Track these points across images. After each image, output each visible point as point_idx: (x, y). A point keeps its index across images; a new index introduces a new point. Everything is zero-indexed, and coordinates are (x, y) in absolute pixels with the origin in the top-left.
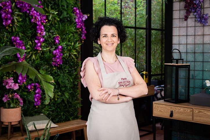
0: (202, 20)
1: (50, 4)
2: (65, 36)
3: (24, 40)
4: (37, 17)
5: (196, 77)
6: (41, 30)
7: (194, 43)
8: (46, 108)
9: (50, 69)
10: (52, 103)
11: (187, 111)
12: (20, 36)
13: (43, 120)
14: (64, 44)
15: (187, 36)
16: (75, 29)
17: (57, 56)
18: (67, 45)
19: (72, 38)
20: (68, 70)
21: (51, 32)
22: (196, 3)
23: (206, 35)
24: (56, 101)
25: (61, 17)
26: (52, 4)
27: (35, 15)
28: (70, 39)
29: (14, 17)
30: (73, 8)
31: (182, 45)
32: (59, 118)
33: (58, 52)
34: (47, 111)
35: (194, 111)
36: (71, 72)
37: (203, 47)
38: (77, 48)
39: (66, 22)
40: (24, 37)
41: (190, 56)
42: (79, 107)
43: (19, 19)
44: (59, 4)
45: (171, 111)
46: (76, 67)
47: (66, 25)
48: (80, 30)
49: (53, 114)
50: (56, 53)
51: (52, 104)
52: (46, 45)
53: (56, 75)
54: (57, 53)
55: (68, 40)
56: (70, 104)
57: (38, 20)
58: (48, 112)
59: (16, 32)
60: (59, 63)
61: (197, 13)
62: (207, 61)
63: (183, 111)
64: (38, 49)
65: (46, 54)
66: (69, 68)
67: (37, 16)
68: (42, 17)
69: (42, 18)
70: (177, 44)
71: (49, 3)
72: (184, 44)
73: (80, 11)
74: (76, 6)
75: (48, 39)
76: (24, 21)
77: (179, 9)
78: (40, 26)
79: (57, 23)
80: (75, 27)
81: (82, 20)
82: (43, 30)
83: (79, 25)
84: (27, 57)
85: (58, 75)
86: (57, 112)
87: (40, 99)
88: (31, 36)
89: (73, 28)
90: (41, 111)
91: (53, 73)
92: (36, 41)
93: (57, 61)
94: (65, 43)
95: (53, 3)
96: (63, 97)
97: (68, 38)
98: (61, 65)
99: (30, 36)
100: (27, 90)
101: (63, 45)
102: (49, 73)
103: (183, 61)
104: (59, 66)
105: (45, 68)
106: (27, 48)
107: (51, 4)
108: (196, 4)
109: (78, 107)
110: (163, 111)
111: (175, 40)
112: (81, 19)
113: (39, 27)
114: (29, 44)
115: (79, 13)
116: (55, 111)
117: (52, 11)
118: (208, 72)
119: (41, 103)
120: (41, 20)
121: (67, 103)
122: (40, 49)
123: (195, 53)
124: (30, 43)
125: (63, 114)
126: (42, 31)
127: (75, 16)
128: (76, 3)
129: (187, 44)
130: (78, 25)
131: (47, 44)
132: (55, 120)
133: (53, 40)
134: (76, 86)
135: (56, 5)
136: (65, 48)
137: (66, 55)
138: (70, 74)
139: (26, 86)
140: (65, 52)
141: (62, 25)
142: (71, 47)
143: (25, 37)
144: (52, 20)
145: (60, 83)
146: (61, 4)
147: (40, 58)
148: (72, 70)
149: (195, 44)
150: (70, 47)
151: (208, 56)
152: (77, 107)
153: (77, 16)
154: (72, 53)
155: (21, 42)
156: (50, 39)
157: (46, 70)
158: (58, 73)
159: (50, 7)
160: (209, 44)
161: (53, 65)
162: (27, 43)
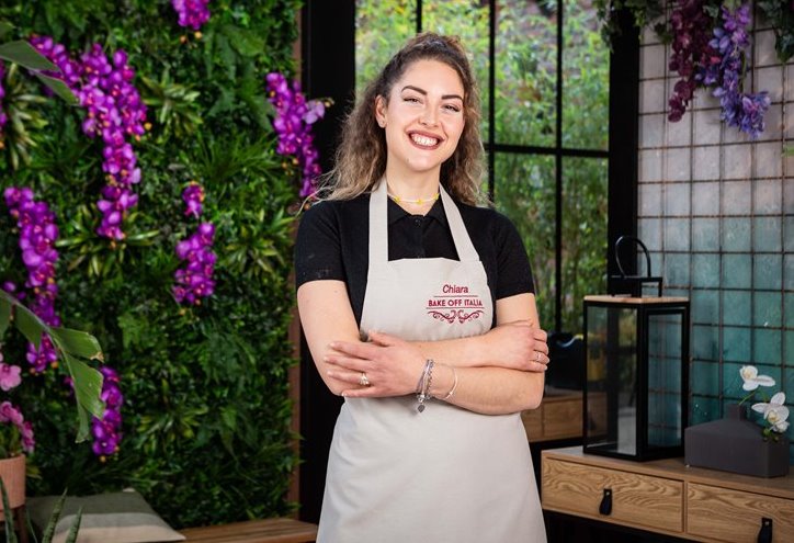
0: (742, 116)
1: (166, 64)
2: (235, 186)
3: (60, 199)
4: (104, 113)
5: (725, 352)
6: (122, 162)
7: (717, 213)
8: (149, 467)
9: (165, 315)
10: (172, 447)
11: (665, 490)
12: (43, 184)
13: (124, 511)
14: (225, 218)
15: (692, 182)
16: (274, 159)
17: (194, 264)
18: (240, 221)
19: (264, 193)
20: (243, 320)
21: (170, 172)
22: (719, 48)
23: (763, 179)
24: (190, 441)
25: (212, 113)
26: (177, 61)
27: (98, 105)
28: (254, 198)
29: (13, 113)
30: (266, 75)
31: (673, 220)
32: (201, 510)
33: (198, 250)
34: (153, 478)
35: (690, 493)
36: (255, 328)
37: (752, 227)
38: (281, 234)
39: (235, 131)
40: (61, 188)
41: (706, 268)
42: (289, 467)
43: (34, 120)
44: (202, 60)
45: (606, 491)
46: (279, 309)
47: (238, 144)
48: (295, 161)
49: (178, 490)
50: (188, 252)
51: (173, 452)
52: (149, 219)
53: (190, 336)
54: (193, 253)
55: (248, 200)
56: (246, 455)
57: (107, 124)
58: (154, 483)
59: (29, 172)
60: (199, 291)
61: (724, 89)
62: (768, 286)
63: (650, 491)
64: (110, 234)
65: (148, 256)
66: (248, 312)
67: (105, 110)
68: (127, 110)
69: (127, 115)
70: (657, 217)
71: (165, 59)
72: (681, 217)
73: (297, 85)
74: (282, 68)
75: (160, 196)
76: (57, 127)
77: (662, 75)
78: (117, 146)
79: (199, 136)
80: (272, 152)
81: (303, 123)
82: (129, 161)
83: (288, 143)
84: (69, 264)
85: (201, 338)
86: (196, 485)
87: (116, 431)
88: (89, 187)
89: (265, 154)
90: (126, 478)
91: (178, 330)
92: (103, 205)
93: (191, 281)
94: (231, 213)
95: (182, 56)
96: (217, 426)
97: (246, 191)
98: (210, 299)
99: (86, 184)
100: (67, 394)
101: (223, 221)
102: (164, 327)
103: (660, 287)
104: (198, 302)
105: (146, 308)
106: (71, 230)
107: (170, 62)
108: (721, 51)
109: (285, 469)
110: (576, 488)
111: (649, 201)
112: (296, 120)
113: (114, 149)
114: (80, 215)
115: (287, 93)
116: (184, 480)
117: (174, 90)
118: (771, 331)
119: (118, 445)
120: (124, 125)
121: (231, 450)
122: (121, 236)
123: (721, 253)
124: (82, 211)
125: (221, 496)
126: (126, 168)
127: (272, 107)
128: (282, 57)
129: (691, 217)
130: (284, 141)
131: (155, 216)
132: (185, 515)
133: (180, 202)
134: (278, 386)
135: (193, 67)
136: (229, 234)
137: (232, 259)
138: (250, 334)
139: (63, 377)
140: (231, 248)
141: (222, 142)
142: (252, 227)
143: (65, 188)
144: (169, 122)
145: (206, 369)
146: (213, 58)
147: (127, 269)
148: (261, 321)
149: (721, 217)
150: (250, 231)
151: (773, 264)
152: (280, 468)
153: (282, 107)
154: (257, 251)
155: (39, 210)
156: (167, 195)
157: (152, 316)
158: (200, 331)
159: (166, 75)
160: (773, 216)
161: (178, 297)
162: (69, 212)
